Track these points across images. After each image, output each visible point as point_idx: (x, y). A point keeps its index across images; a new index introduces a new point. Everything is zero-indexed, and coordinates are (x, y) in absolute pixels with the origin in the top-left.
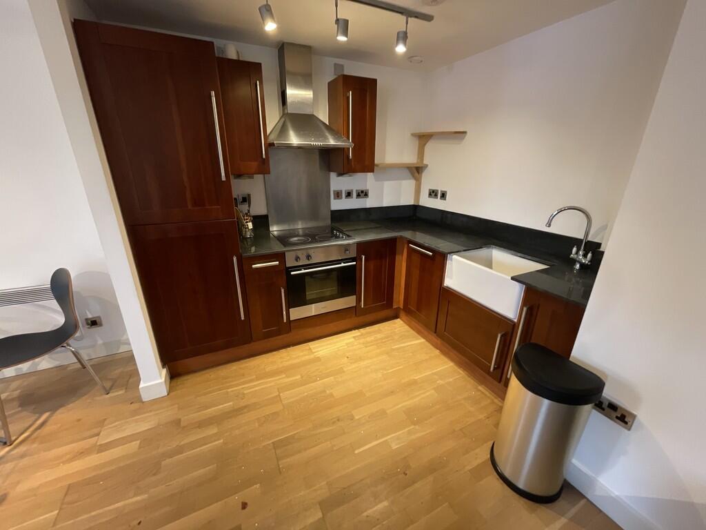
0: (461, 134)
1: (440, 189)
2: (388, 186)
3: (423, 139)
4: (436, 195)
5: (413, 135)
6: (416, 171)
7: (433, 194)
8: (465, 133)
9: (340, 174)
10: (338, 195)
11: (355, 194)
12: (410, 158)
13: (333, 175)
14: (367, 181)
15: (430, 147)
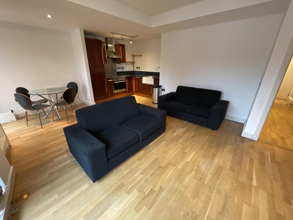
0: (141, 55)
1: (139, 67)
2: (128, 66)
3: (134, 56)
4: (138, 68)
5: (132, 55)
6: (133, 63)
7: (137, 68)
8: (142, 55)
9: (118, 64)
10: (118, 68)
11: (121, 68)
12: (131, 60)
13: (116, 64)
14: (123, 65)
15: (135, 58)
